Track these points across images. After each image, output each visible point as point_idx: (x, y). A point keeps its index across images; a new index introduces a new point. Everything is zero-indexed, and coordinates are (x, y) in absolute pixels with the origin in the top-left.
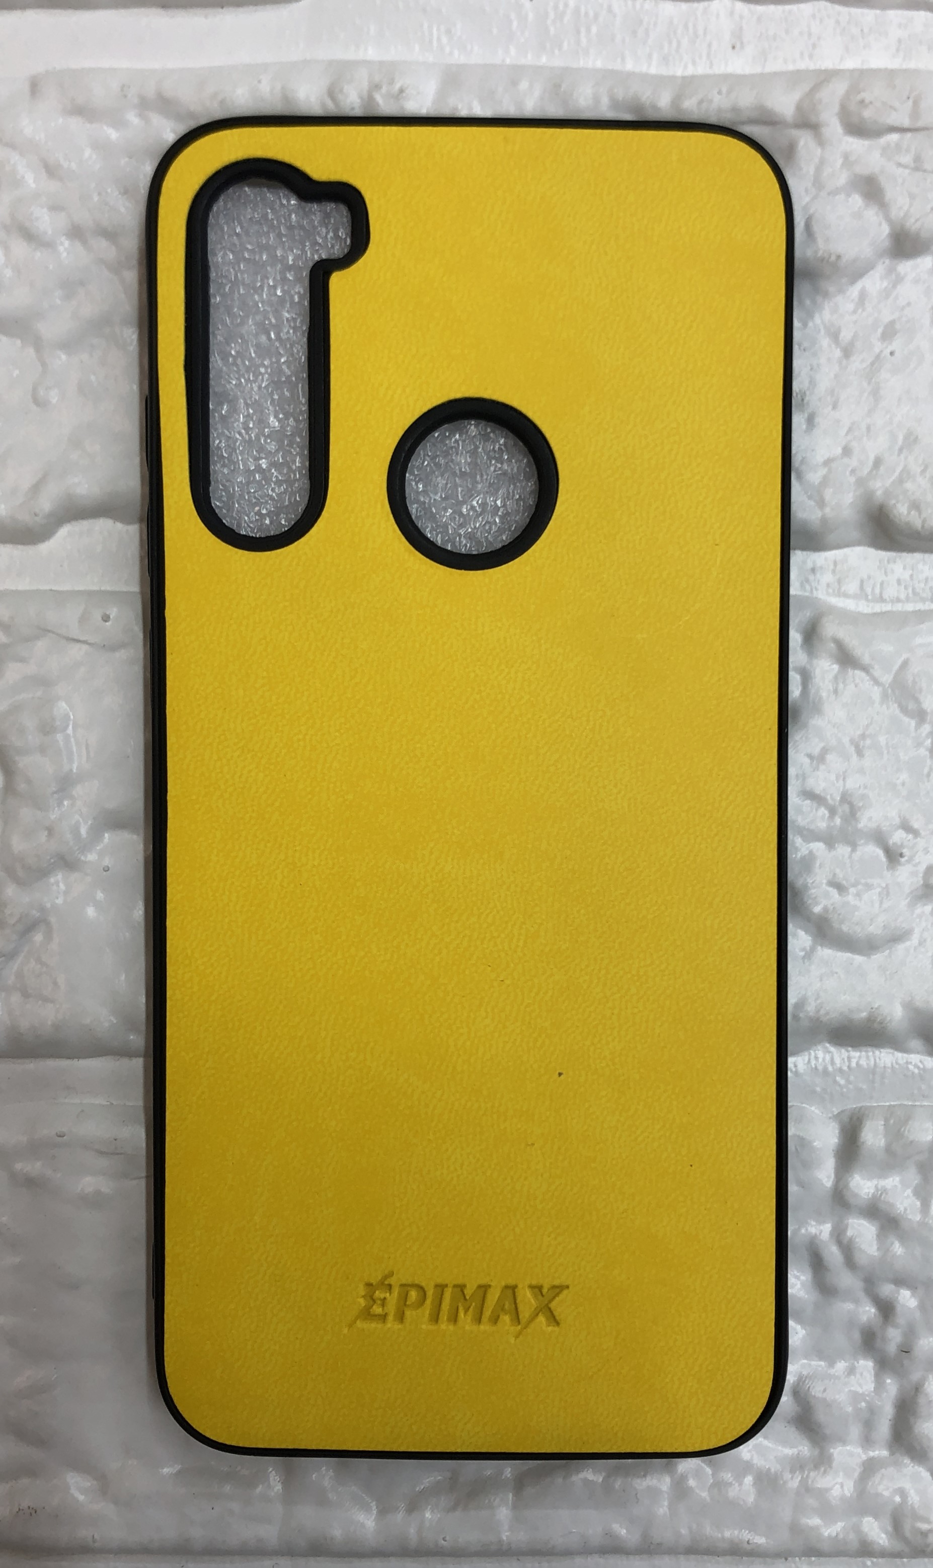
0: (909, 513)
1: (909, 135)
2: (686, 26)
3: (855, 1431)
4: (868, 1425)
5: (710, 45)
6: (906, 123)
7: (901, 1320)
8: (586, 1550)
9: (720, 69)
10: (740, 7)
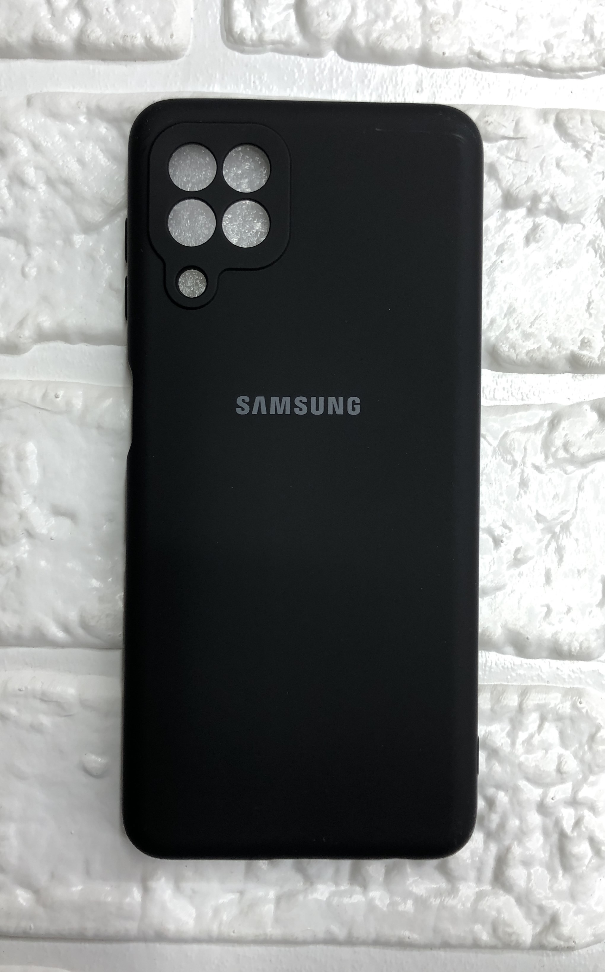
0: (509, 351)
1: (513, 141)
2: (391, 79)
3: (472, 874)
4: (480, 871)
5: (404, 89)
6: (511, 134)
7: (499, 809)
8: (316, 942)
10: (422, 69)
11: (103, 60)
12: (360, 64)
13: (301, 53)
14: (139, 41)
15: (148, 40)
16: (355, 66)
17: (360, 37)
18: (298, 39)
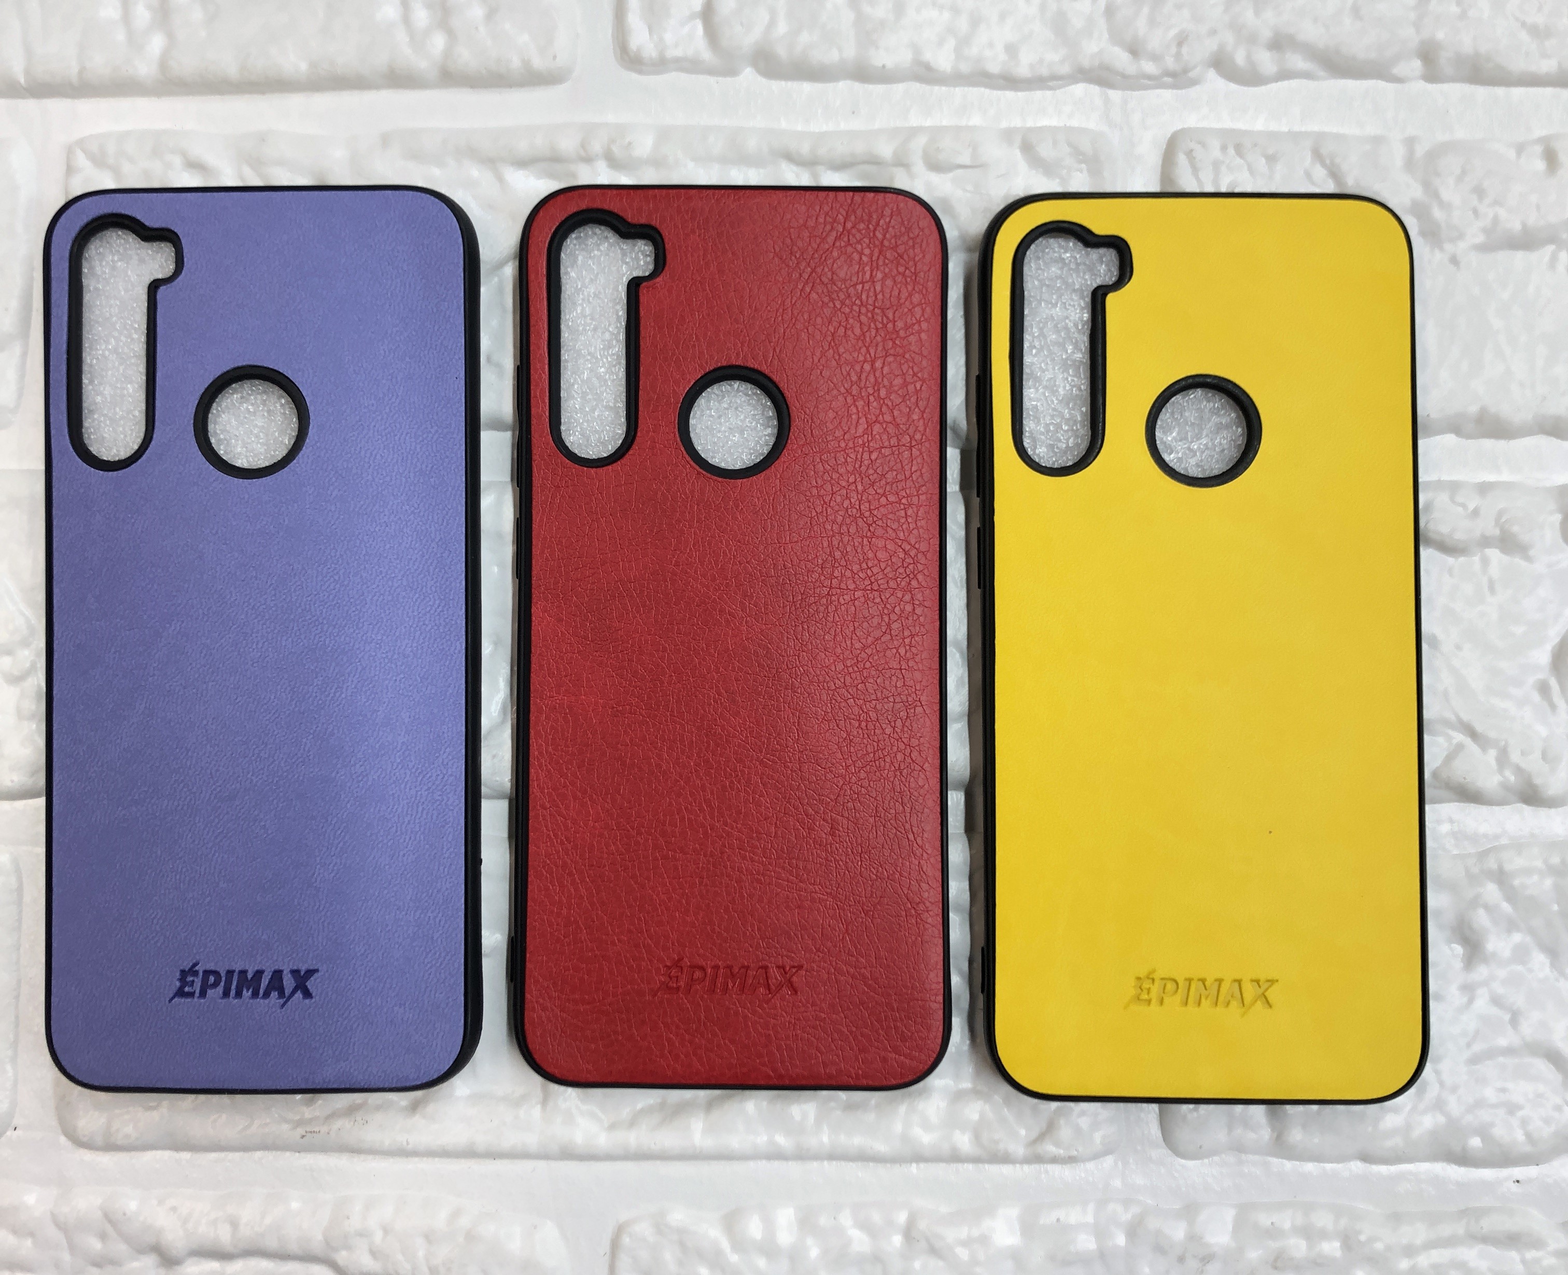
1: (970, 170)
6: (969, 162)
9: (843, 126)
10: (857, 86)
11: (472, 87)
12: (783, 83)
13: (711, 72)
14: (516, 63)
15: (526, 63)
16: (777, 86)
17: (782, 52)
18: (706, 55)
